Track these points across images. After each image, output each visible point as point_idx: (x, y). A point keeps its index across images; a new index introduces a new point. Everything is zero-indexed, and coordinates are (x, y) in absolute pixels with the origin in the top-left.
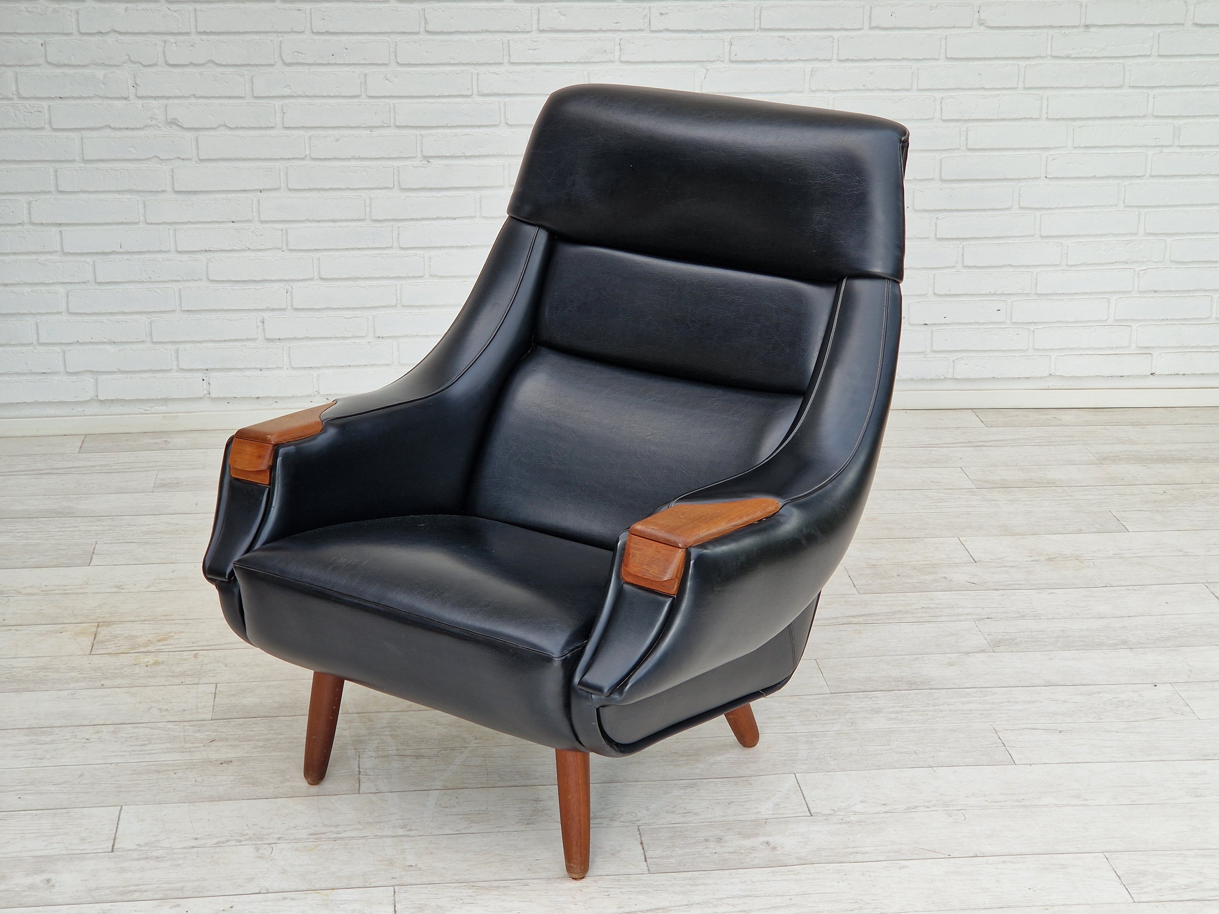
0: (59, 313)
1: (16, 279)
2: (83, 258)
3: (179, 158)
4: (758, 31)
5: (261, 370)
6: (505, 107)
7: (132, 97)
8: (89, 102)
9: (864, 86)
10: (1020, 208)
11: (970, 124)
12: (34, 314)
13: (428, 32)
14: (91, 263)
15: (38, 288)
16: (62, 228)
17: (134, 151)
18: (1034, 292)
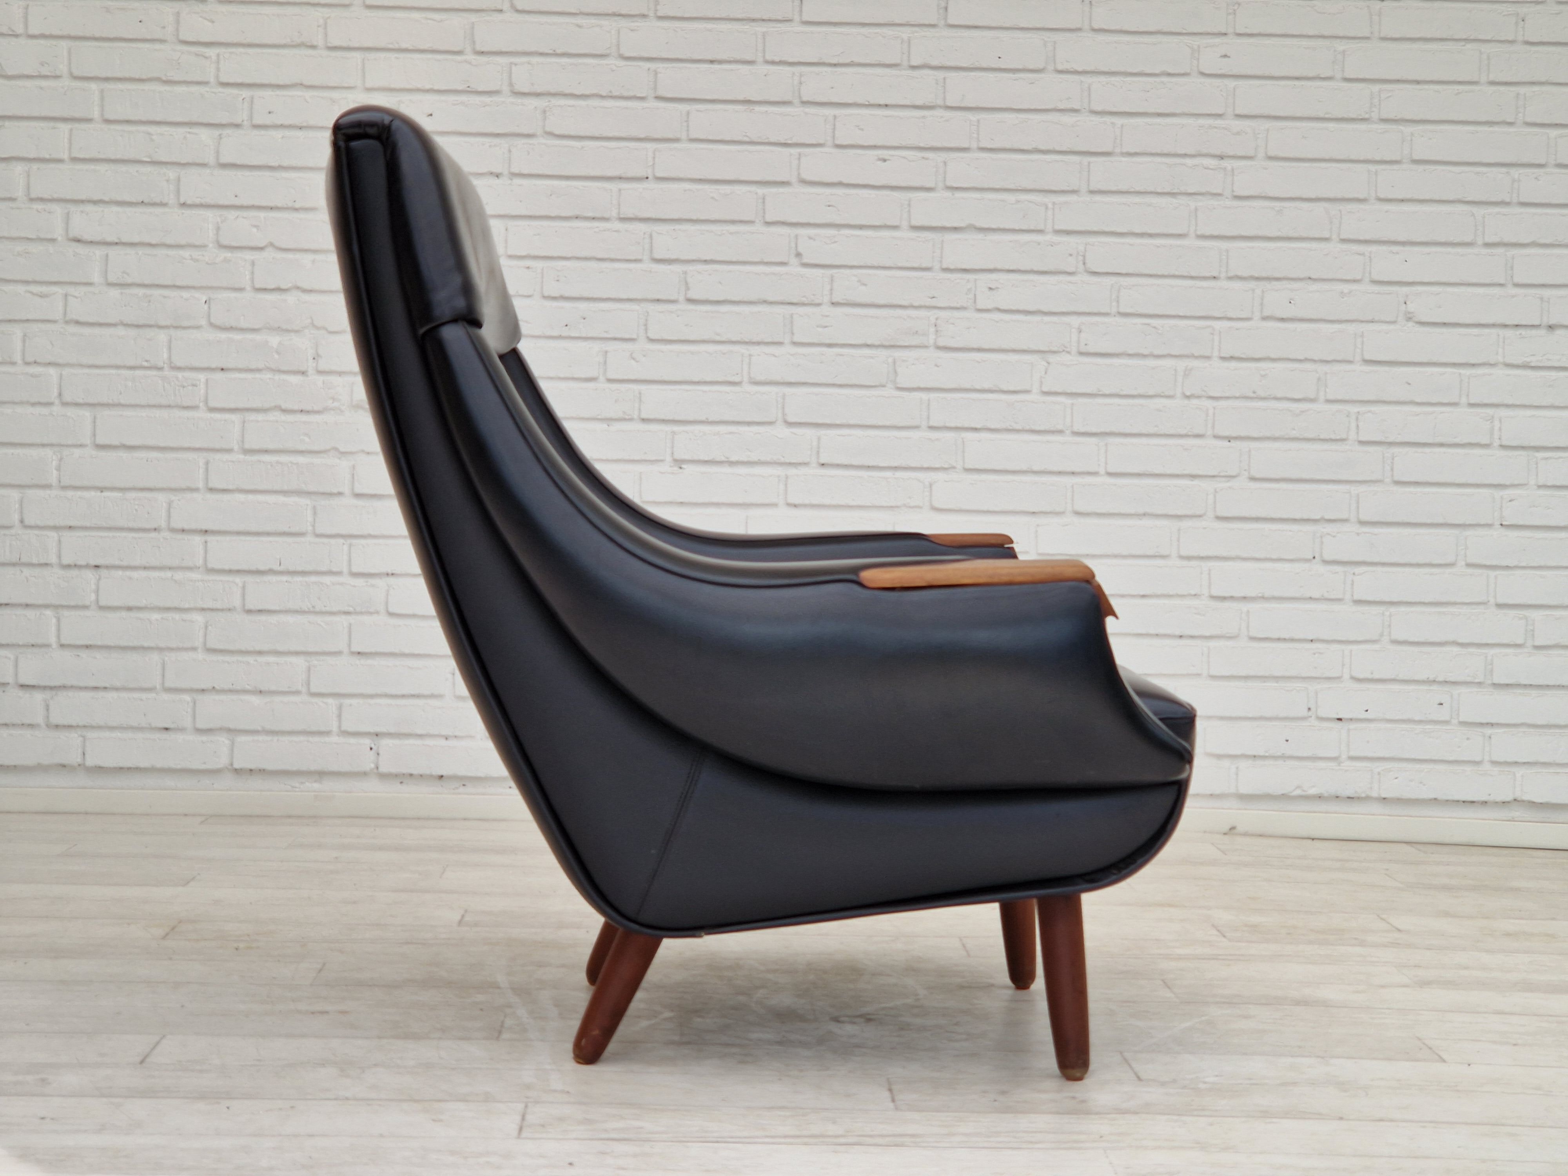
0: (194, 649)
1: (144, 601)
2: (230, 578)
3: (363, 451)
4: (1115, 316)
5: (447, 739)
6: (784, 399)
7: (311, 371)
8: (258, 375)
9: (1254, 392)
10: (1469, 565)
11: (1396, 450)
12: (160, 649)
13: (690, 301)
14: (240, 585)
15: (170, 615)
16: (210, 538)
17: (307, 439)
18: (1490, 682)
